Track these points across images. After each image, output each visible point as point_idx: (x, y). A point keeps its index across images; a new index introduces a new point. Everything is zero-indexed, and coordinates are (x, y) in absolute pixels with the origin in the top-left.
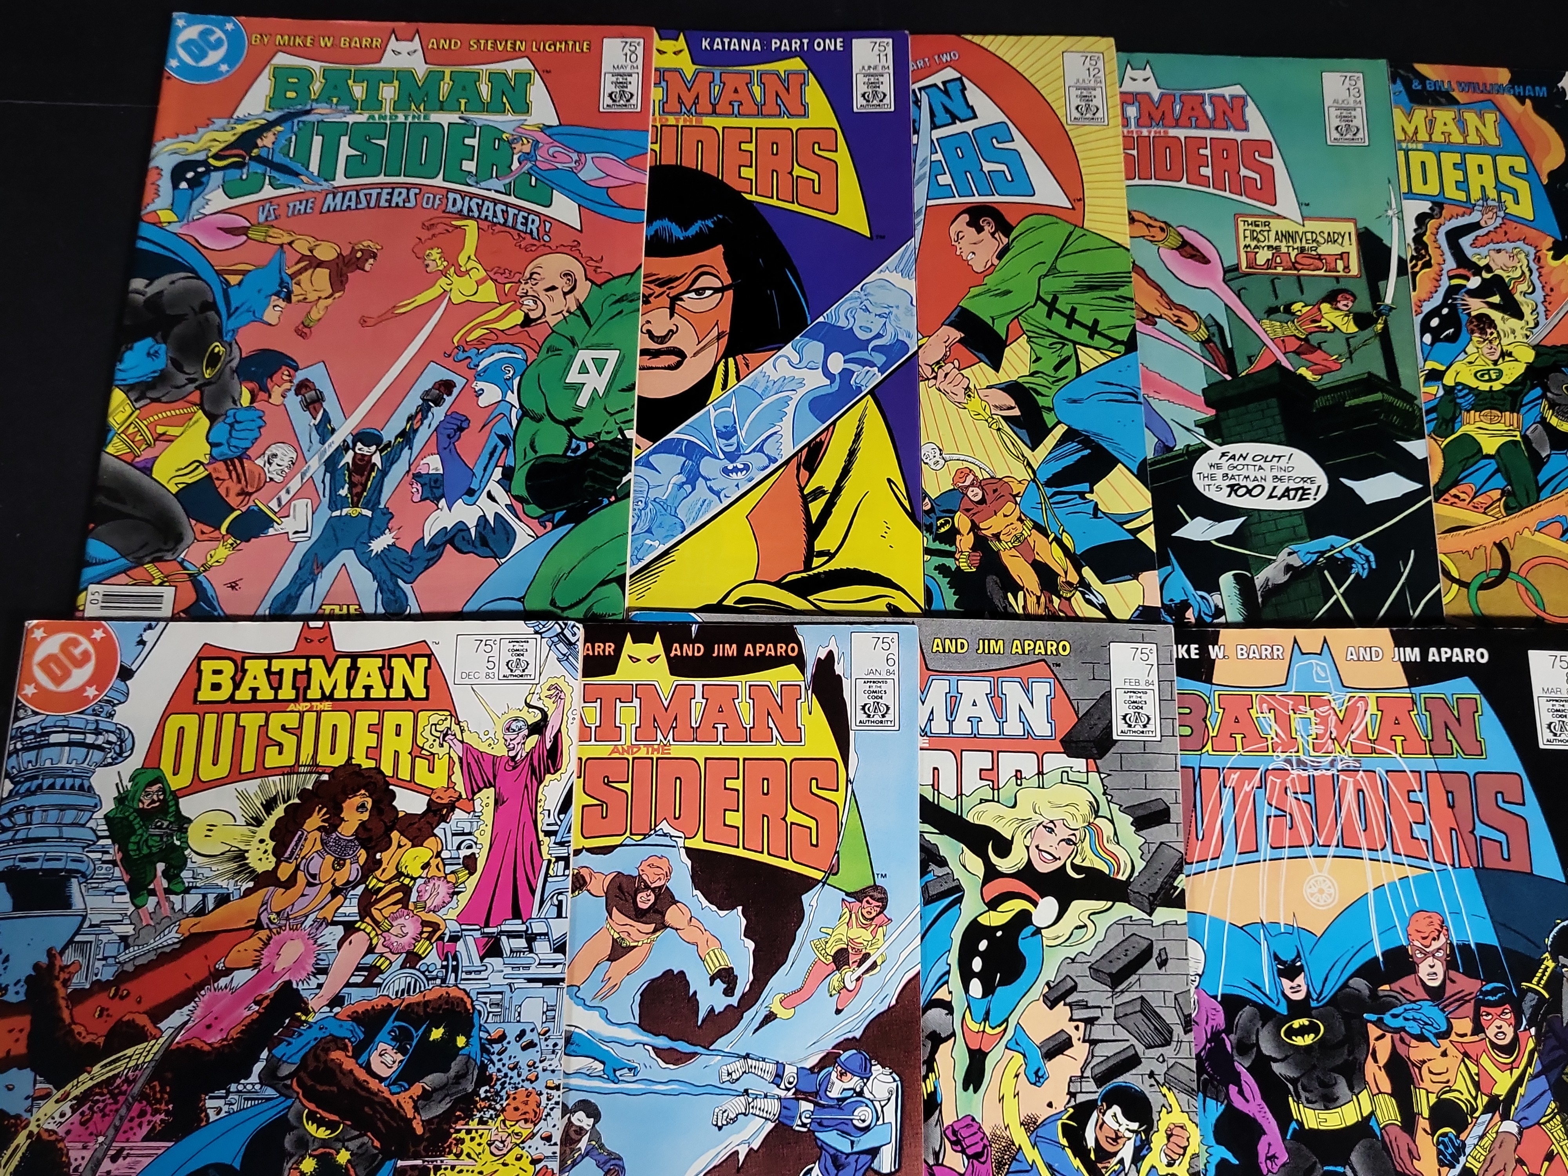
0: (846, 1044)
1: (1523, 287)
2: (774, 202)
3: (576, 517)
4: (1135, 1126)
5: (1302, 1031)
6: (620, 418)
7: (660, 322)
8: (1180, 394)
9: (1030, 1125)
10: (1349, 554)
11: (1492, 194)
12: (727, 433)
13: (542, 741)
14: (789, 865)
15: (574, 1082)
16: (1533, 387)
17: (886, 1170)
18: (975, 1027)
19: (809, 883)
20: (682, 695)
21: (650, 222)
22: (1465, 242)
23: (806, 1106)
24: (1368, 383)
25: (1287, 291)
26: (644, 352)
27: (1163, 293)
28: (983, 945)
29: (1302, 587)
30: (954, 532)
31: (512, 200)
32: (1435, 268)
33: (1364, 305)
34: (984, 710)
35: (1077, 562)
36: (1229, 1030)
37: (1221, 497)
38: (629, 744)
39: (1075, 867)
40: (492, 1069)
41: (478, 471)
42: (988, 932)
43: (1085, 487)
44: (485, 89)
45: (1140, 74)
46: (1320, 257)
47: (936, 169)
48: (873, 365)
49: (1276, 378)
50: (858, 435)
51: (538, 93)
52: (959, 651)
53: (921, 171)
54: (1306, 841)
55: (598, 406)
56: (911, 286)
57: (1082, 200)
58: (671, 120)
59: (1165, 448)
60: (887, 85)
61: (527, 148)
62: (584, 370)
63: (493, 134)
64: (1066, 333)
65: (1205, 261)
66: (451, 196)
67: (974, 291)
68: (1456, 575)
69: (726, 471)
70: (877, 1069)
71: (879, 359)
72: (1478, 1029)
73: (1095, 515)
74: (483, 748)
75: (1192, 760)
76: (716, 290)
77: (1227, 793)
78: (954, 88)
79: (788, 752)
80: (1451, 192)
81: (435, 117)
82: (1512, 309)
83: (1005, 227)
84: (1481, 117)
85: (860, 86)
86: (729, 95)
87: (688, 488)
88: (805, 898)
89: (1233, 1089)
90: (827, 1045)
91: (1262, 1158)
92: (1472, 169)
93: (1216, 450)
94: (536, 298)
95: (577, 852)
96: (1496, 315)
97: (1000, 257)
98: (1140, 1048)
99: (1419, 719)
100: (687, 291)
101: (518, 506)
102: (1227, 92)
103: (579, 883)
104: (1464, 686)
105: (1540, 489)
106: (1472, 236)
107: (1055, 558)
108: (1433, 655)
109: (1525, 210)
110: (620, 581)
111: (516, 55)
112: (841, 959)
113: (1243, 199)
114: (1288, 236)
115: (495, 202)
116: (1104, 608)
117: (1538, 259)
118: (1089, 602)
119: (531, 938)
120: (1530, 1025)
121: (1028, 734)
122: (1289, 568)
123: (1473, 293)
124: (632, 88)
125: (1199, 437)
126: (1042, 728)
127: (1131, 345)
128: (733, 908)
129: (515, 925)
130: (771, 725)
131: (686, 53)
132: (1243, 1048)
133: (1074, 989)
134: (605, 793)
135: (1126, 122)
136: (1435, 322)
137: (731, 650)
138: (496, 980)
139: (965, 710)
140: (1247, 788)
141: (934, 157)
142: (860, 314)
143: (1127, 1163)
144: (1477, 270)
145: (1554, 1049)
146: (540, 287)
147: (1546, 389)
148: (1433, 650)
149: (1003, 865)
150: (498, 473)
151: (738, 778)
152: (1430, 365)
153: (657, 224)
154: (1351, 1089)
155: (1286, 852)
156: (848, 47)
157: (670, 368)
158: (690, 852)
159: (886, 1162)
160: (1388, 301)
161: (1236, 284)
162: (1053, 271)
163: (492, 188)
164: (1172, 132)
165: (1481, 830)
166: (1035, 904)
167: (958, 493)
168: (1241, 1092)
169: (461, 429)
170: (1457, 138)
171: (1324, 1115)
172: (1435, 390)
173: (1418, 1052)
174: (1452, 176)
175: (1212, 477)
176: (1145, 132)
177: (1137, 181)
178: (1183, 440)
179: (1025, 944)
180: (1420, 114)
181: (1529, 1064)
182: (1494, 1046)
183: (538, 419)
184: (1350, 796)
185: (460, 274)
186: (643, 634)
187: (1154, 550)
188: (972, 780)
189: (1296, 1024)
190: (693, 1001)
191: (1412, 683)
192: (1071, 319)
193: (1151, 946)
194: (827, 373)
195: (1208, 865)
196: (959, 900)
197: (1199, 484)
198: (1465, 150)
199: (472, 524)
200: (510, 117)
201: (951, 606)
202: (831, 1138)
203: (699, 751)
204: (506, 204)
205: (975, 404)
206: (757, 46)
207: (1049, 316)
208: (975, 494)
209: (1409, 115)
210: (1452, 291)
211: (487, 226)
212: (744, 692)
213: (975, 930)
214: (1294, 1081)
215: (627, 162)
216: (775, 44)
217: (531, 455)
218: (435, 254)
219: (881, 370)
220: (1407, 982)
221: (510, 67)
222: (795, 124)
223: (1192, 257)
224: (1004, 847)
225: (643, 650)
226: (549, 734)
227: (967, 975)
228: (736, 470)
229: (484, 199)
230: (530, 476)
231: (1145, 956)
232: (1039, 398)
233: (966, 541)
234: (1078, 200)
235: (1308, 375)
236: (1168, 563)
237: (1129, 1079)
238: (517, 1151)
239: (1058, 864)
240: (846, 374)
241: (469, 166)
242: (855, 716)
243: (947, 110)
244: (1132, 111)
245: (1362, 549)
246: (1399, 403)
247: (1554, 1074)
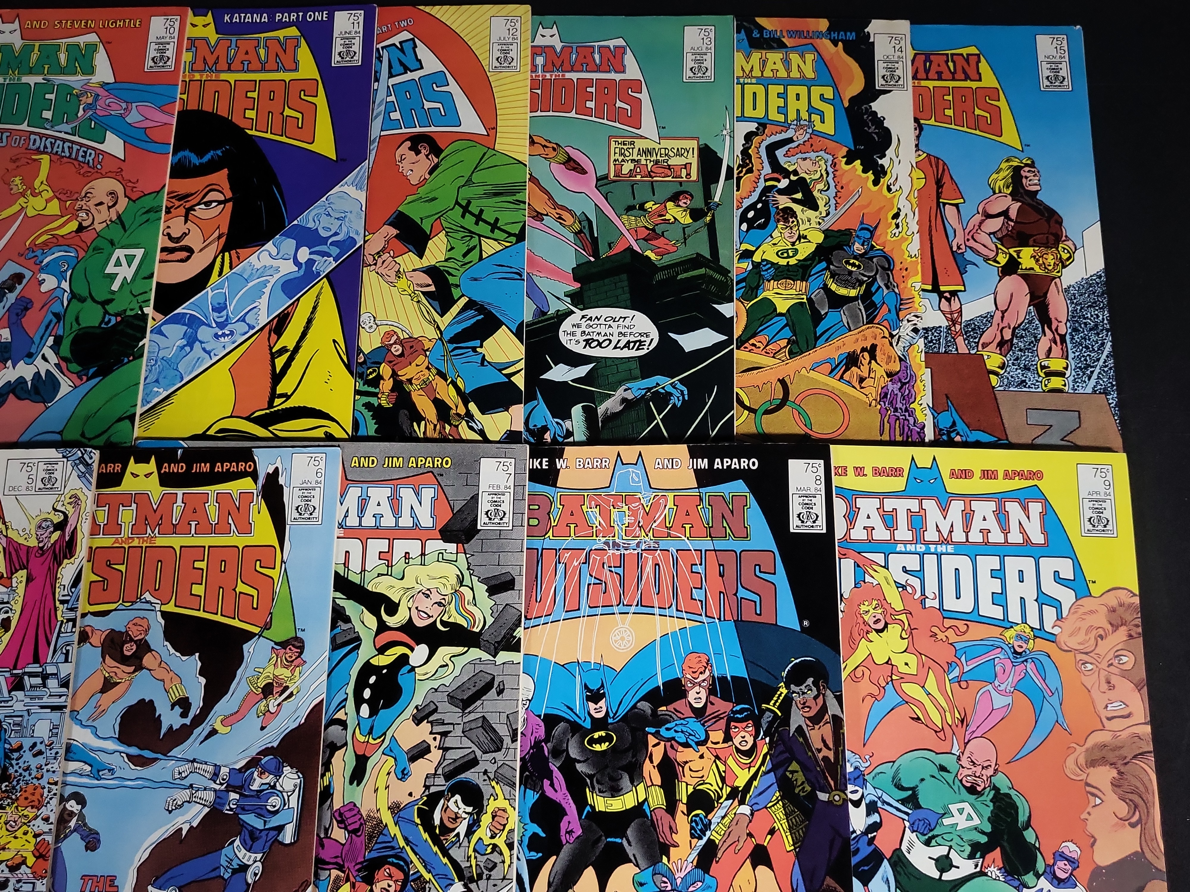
0: (265, 752)
1: (821, 186)
2: (268, 136)
3: (104, 372)
4: (470, 809)
5: (600, 740)
6: (141, 298)
7: (177, 227)
8: (555, 273)
9: (395, 809)
10: (670, 389)
11: (804, 115)
12: (219, 308)
13: (63, 535)
14: (236, 623)
15: (70, 779)
16: (820, 262)
17: (288, 841)
18: (361, 739)
19: (248, 636)
20: (168, 501)
21: (175, 153)
22: (780, 153)
23: (233, 796)
24: (696, 261)
25: (641, 194)
26: (163, 250)
27: (551, 198)
28: (372, 680)
30: (379, 377)
31: (76, 139)
32: (756, 173)
33: (699, 203)
34: (386, 509)
35: (465, 398)
36: (547, 740)
37: (579, 349)
38: (126, 536)
39: (443, 623)
40: (11, 771)
41: (37, 339)
42: (376, 670)
43: (477, 343)
44: (63, 57)
45: (548, 32)
46: (669, 167)
47: (390, 108)
48: (329, 256)
49: (628, 259)
50: (315, 308)
51: (101, 60)
52: (370, 465)
53: (379, 109)
54: (615, 603)
55: (127, 289)
56: (362, 196)
57: (495, 128)
58: (197, 76)
59: (541, 312)
60: (357, 46)
61: (90, 100)
62: (118, 264)
63: (65, 89)
64: (474, 228)
65: (583, 172)
66: (33, 137)
67: (410, 199)
68: (747, 403)
69: (216, 336)
70: (287, 770)
71: (335, 251)
72: (728, 738)
73: (482, 364)
74: (21, 541)
75: (537, 544)
76: (220, 202)
77: (561, 567)
78: (408, 47)
79: (241, 541)
80: (774, 116)
81: (25, 79)
82: (810, 203)
83: (436, 150)
84: (802, 56)
85: (338, 47)
86: (241, 56)
87: (188, 349)
88: (245, 647)
89: (546, 783)
90: (253, 752)
91: (563, 832)
92: (791, 97)
93: (579, 313)
94: (88, 212)
95: (84, 615)
96: (797, 208)
97: (431, 173)
98: (479, 753)
99: (705, 512)
100: (199, 204)
101: (63, 365)
102: (612, 43)
103: (84, 637)
104: (739, 487)
105: (817, 339)
106: (786, 148)
107: (450, 396)
108: (718, 464)
109: (828, 127)
110: (132, 418)
111: (88, 30)
112: (267, 690)
113: (617, 125)
114: (648, 152)
115: (64, 140)
116: (482, 433)
117: (834, 165)
118: (471, 428)
119: (45, 677)
120: (765, 735)
121: (416, 525)
122: (624, 400)
123: (781, 192)
124: (169, 54)
125: (566, 305)
126: (426, 521)
127: (521, 237)
128: (192, 654)
129: (35, 668)
130: (230, 521)
131: (212, 25)
132: (556, 753)
133: (435, 711)
134: (106, 572)
135: (534, 68)
136: (751, 214)
137: (205, 468)
138: (19, 707)
139: (371, 509)
140: (576, 564)
141: (389, 99)
142: (324, 218)
143: (462, 837)
144: (786, 174)
145: (782, 753)
146: (91, 204)
147: (830, 263)
148: (718, 460)
149: (391, 621)
150: (51, 341)
151: (203, 560)
152: (744, 247)
153: (181, 154)
154: (632, 782)
155: (600, 610)
156: (331, 18)
157: (182, 261)
158: (164, 614)
159: (288, 836)
160: (717, 199)
161: (604, 189)
162: (469, 182)
163: (62, 131)
164: (568, 75)
165: (742, 593)
166: (412, 649)
167: (385, 349)
168: (552, 785)
169: (26, 309)
170: (782, 74)
171: (610, 801)
172: (746, 265)
173: (682, 755)
174: (775, 102)
175: (573, 334)
176: (548, 76)
177: (539, 113)
178: (554, 307)
179: (403, 679)
180: (756, 56)
181: (763, 764)
182: (738, 750)
183: (82, 300)
184: (649, 568)
185: (34, 195)
186: (142, 457)
187: (522, 388)
188: (373, 561)
189: (596, 735)
190: (158, 721)
191: (701, 484)
192: (479, 218)
193: (493, 679)
194: (296, 262)
195: (542, 620)
196: (358, 647)
197: (563, 339)
198: (787, 83)
199: (29, 378)
200: (79, 77)
201: (372, 432)
202: (251, 819)
203: (176, 542)
204: (73, 142)
205: (403, 283)
206: (265, 19)
207: (463, 216)
208: (397, 350)
209: (748, 57)
210: (767, 190)
211: (57, 159)
212: (212, 498)
213: (368, 669)
214: (591, 777)
215: (161, 109)
216: (278, 16)
217: (75, 327)
218: (18, 180)
219: (335, 260)
220: (679, 705)
221: (82, 40)
222: (287, 76)
223: (574, 169)
224: (393, 608)
225: (141, 468)
226: (68, 530)
228: (224, 335)
229: (56, 138)
230: (74, 343)
231: (489, 686)
232: (450, 278)
233: (387, 385)
234: (492, 129)
235: (652, 256)
236: (535, 398)
237: (470, 775)
238: (25, 828)
239: (431, 620)
240: (310, 262)
241: (47, 115)
242: (290, 514)
243: (401, 63)
244: (540, 60)
245: (679, 386)
246: (717, 276)
247: (780, 772)
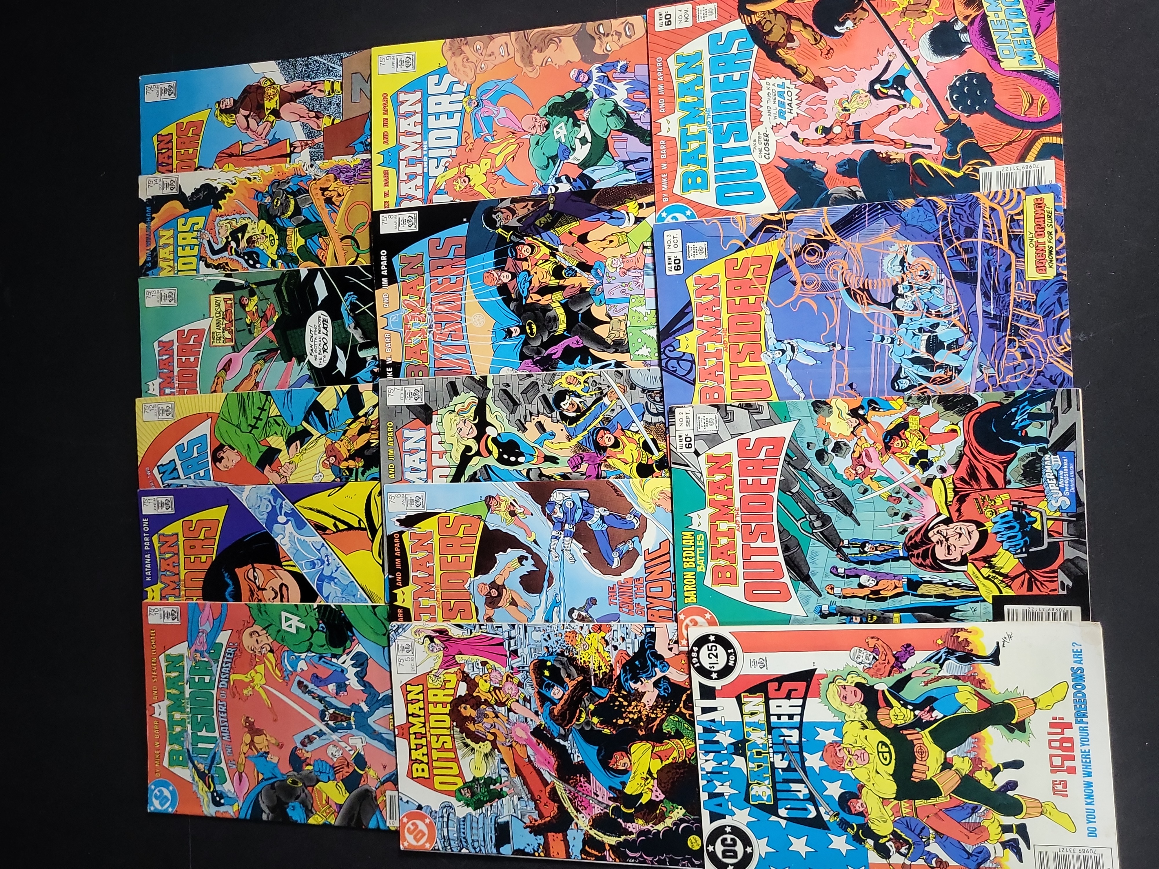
0: (544, 512)
1: (234, 223)
2: (216, 547)
3: (350, 626)
4: (567, 397)
5: (531, 329)
6: (309, 610)
7: (269, 594)
8: (287, 372)
9: (570, 438)
10: (348, 303)
11: (195, 234)
12: (313, 564)
13: (436, 637)
14: (479, 535)
15: (562, 618)
16: (276, 221)
17: (588, 495)
18: (536, 460)
19: (485, 527)
20: (416, 580)
21: (227, 600)
22: (216, 247)
23: (566, 527)
24: (278, 292)
25: (241, 326)
26: (282, 601)
27: (246, 378)
28: (505, 456)
29: (363, 323)
30: (348, 468)
31: (221, 660)
32: (228, 261)
33: (246, 292)
34: (416, 457)
35: (357, 418)
36: (533, 358)
37: (328, 355)
38: (436, 602)
39: (474, 420)
40: (559, 651)
41: (334, 668)
42: (500, 455)
43: (326, 413)
44: (174, 674)
45: (151, 388)
46: (226, 311)
47: (197, 477)
48: (282, 504)
49: (278, 331)
50: (311, 509)
51: (174, 651)
52: (393, 467)
53: (198, 483)
54: (460, 326)
55: (304, 619)
56: (248, 488)
57: (207, 413)
58: (183, 593)
59: (310, 379)
60: (162, 499)
61: (198, 655)
62: (290, 626)
63: (193, 670)
64: (264, 421)
65: (230, 360)
66: (220, 686)
67: (249, 460)
68: (354, 259)
69: (328, 565)
70: (552, 499)
71: (279, 500)
72: (526, 259)
73: (338, 410)
74: (440, 660)
75: (432, 371)
76: (254, 571)
77: (444, 357)
78: (162, 469)
79: (436, 537)
80: (195, 252)
81: (187, 695)
82: (243, 229)
83: (221, 447)
84: (162, 237)
85: (163, 511)
86: (170, 568)
87: (336, 580)
88: (491, 529)
89: (554, 357)
90: (545, 518)
91: (578, 346)
92: (184, 242)
93: (309, 357)
94: (262, 648)
95: (478, 621)
96: (247, 236)
97: (234, 449)
98: (540, 394)
99: (410, 279)
100: (255, 583)
101: (347, 651)
102: (157, 349)
103: (489, 619)
104: (396, 260)
105: (318, 221)
106: (213, 244)
107: (356, 427)
108: (384, 273)
109: (201, 220)
110: (374, 607)
111: (158, 661)
112: (513, 514)
113: (203, 343)
114: (218, 324)
115: (222, 667)
116: (374, 407)
117: (222, 216)
118: (372, 413)
119: (510, 638)
120: (523, 239)
121: (424, 439)
122: (355, 328)
123: (238, 245)
124: (170, 611)
125: (304, 364)
126: (422, 433)
127: (268, 394)
128: (495, 558)
129: (506, 644)
130: (426, 544)
131: (153, 587)
132: (539, 353)
133: (519, 420)
134: (455, 611)
135: (172, 394)
136: (251, 262)
137: (398, 561)
138: (526, 650)
139: (417, 465)
140: (441, 349)
141: (192, 477)
142: (261, 509)
143: (580, 400)
144: (228, 243)
145: (531, 230)
146: (257, 646)
147: (276, 216)
148: (383, 273)
149: (475, 449)
150: (334, 660)
151: (447, 557)
152: (269, 265)
153: (228, 597)
154: (550, 310)
155: (465, 334)
156: (146, 516)
157: (288, 590)
158: (476, 576)
159: (585, 495)
160: (243, 282)
161: (240, 348)
162: (238, 426)
163: (216, 669)
164: (176, 373)
165: (451, 256)
166: (489, 436)
167: (332, 466)
168: (555, 354)
169: (317, 677)
170: (171, 248)
171: (561, 321)
172: (279, 263)
173: (536, 284)
174: (188, 251)
175: (320, 359)
176: (176, 385)
177: (198, 389)
178: (306, 372)
179: (504, 440)
180: (161, 264)
181: (537, 240)
182: (531, 254)
183: (311, 645)
184: (441, 308)
185: (253, 681)
186: (393, 597)
187: (349, 386)
188: (444, 462)
189: (528, 331)
190: (530, 572)
191: (396, 282)
192: (258, 419)
193: (502, 390)
194: (286, 523)
195: (471, 365)
196: (489, 466)
197: (323, 365)
198: (176, 245)
199: (355, 670)
200: (185, 663)
201: (377, 470)
202: (578, 516)
203: (438, 573)
204: (223, 662)
205: (296, 460)
206: (148, 556)
207: (257, 428)
208: (332, 460)
209: (162, 269)
210: (237, 254)
211: (233, 670)
212: (414, 556)
213: (500, 460)
214: (550, 333)
215: (202, 611)
216: (147, 548)
217: (326, 647)
218: (245, 692)
219: (284, 500)
220: (510, 287)
221: (163, 664)
222: (181, 539)
223: (229, 366)
224: (468, 448)
225: (400, 597)
226: (433, 634)
227: (517, 463)
228: (328, 560)
229: (221, 672)
230: (335, 646)
231: (505, 392)
232: (292, 433)
233: (351, 464)
234: (207, 415)
235: (276, 317)
236: (356, 378)
237: (551, 399)
238: (587, 639)
239: (474, 427)
240: (286, 514)
241: (207, 679)
242: (421, 510)
243: (172, 472)
244: (168, 391)
245: (346, 297)
246: (286, 280)
247: (540, 230)
